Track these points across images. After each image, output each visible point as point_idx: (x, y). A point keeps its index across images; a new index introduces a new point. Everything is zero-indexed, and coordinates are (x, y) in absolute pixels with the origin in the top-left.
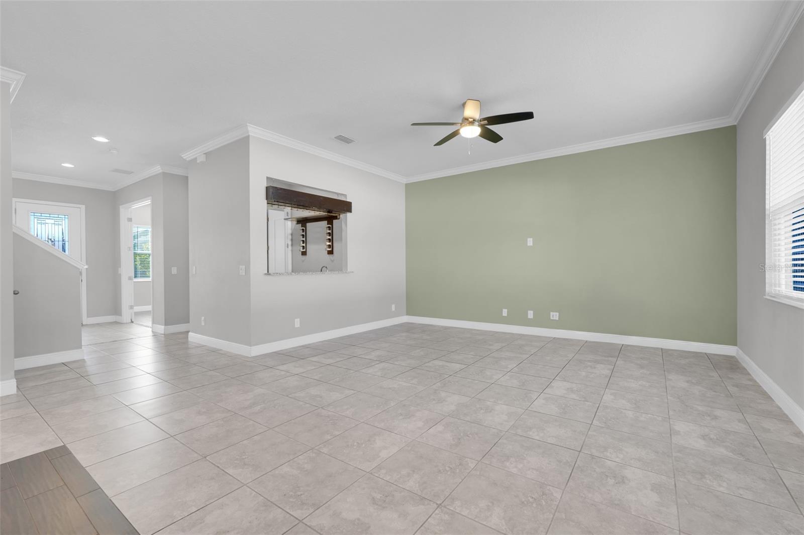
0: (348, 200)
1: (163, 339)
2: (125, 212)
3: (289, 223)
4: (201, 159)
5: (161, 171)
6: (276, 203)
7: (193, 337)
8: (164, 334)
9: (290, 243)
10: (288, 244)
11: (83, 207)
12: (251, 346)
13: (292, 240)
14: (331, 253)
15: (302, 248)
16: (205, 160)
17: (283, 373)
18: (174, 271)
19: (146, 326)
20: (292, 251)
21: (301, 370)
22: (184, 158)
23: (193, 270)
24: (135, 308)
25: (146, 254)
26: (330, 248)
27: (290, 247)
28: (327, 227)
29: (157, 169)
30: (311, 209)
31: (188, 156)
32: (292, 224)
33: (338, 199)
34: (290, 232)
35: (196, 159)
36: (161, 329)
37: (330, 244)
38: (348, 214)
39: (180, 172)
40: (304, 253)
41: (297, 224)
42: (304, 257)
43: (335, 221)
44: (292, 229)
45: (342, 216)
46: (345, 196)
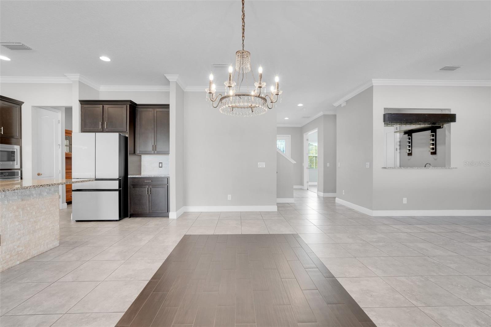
0: (452, 113)
1: (322, 199)
2: (305, 136)
3: (398, 135)
4: (344, 104)
5: (323, 114)
6: (390, 123)
7: (338, 201)
8: (323, 197)
9: (398, 148)
10: (397, 149)
11: (290, 136)
12: (372, 210)
13: (400, 145)
14: (434, 153)
15: (408, 150)
16: (346, 105)
17: (396, 229)
18: (328, 165)
19: (314, 192)
20: (400, 153)
21: (409, 231)
22: (335, 105)
23: (338, 165)
24: (309, 183)
25: (312, 156)
26: (434, 150)
27: (398, 151)
28: (430, 135)
29: (321, 114)
30: (417, 123)
31: (336, 104)
32: (400, 135)
33: (442, 113)
34: (398, 140)
35: (341, 105)
36: (322, 194)
37: (434, 147)
38: (452, 124)
39: (331, 113)
40: (410, 154)
41: (404, 134)
42: (410, 157)
43: (438, 130)
44: (400, 138)
45: (446, 126)
46: (449, 110)
